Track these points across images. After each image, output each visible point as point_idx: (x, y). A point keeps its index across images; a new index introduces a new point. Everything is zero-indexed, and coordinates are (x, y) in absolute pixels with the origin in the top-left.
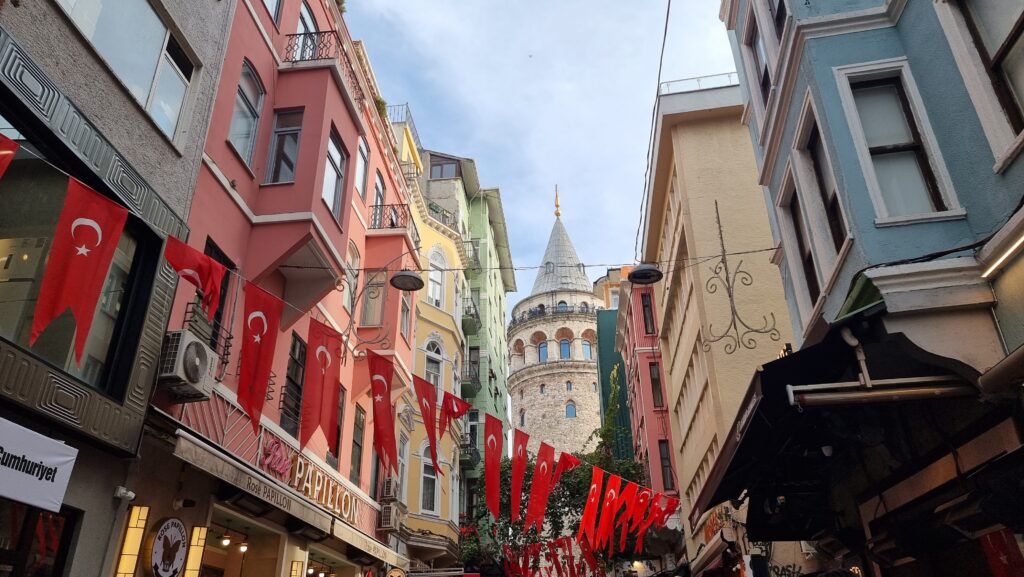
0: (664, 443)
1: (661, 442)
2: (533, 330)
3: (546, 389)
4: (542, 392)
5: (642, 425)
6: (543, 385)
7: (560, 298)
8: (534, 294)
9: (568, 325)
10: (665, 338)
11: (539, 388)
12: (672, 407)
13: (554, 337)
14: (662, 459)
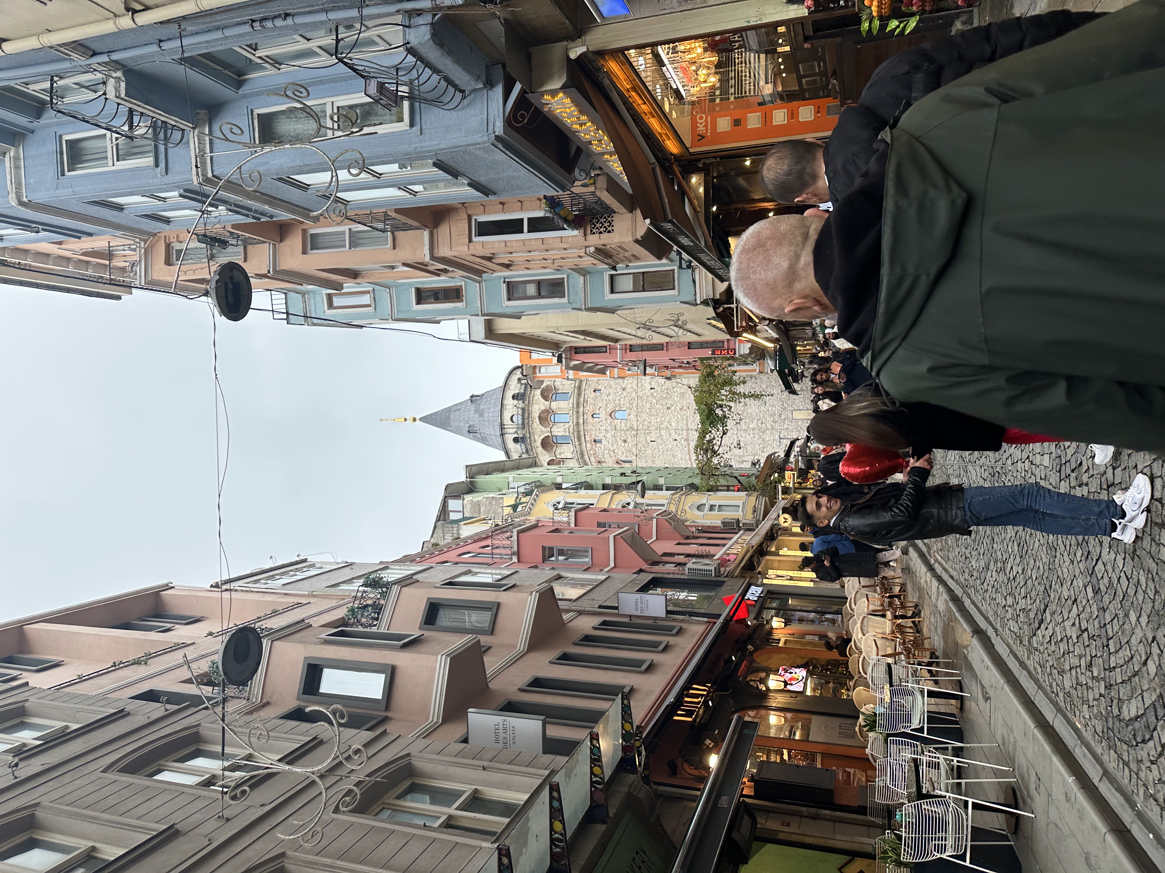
0: (690, 345)
1: (689, 348)
2: (540, 449)
3: (600, 437)
4: (600, 442)
5: (674, 360)
6: (595, 441)
7: (507, 421)
8: (502, 446)
9: (536, 415)
10: (616, 340)
11: (598, 445)
12: (667, 339)
13: (549, 429)
14: (701, 348)
